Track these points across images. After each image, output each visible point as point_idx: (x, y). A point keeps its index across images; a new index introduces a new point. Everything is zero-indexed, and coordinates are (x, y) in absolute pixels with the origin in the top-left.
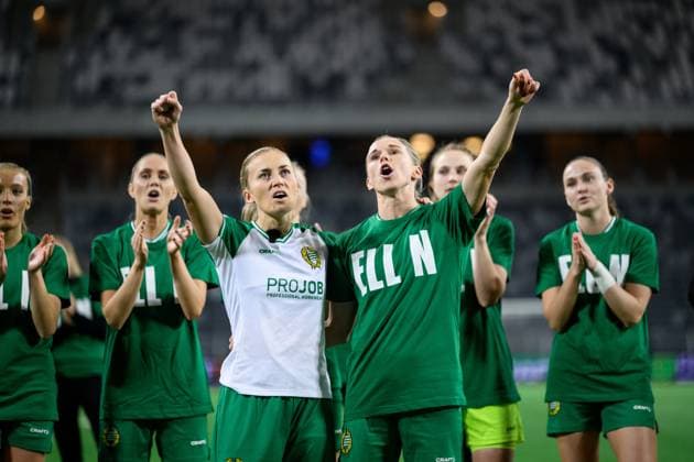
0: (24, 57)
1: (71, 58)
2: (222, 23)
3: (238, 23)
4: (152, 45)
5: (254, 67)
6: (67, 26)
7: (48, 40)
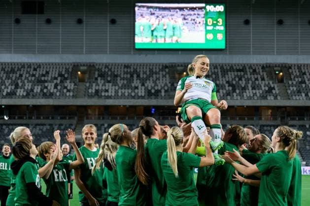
0: (75, 85)
1: (88, 85)
2: (129, 76)
3: (132, 76)
4: (109, 82)
5: (137, 88)
6: (87, 76)
7: (82, 80)
